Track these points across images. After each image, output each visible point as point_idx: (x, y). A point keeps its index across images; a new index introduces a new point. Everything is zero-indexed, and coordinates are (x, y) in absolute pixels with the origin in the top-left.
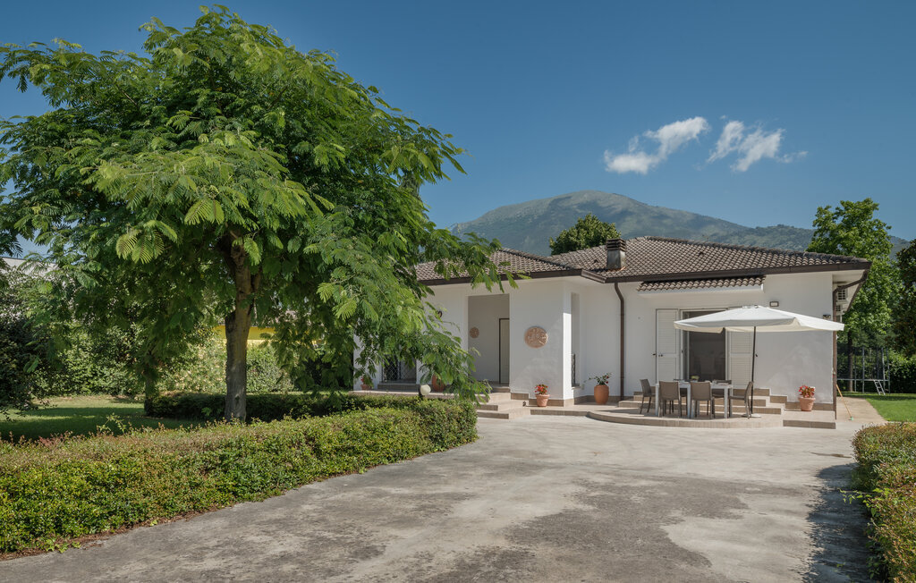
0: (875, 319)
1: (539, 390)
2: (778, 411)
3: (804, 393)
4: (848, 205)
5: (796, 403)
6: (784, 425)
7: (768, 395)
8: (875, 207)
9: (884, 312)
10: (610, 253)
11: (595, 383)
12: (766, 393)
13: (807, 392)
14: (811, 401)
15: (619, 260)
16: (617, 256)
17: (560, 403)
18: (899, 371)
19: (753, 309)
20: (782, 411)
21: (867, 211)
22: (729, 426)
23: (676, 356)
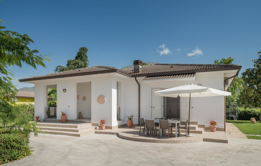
0: (233, 96)
1: (101, 122)
2: (201, 132)
3: (212, 124)
4: (224, 60)
5: (208, 128)
6: (204, 141)
7: (197, 124)
8: (233, 60)
9: (236, 94)
10: (135, 66)
11: (127, 119)
12: (196, 123)
13: (213, 123)
14: (215, 127)
15: (138, 69)
16: (138, 67)
17: (111, 128)
18: (241, 113)
19: (189, 85)
20: (203, 132)
21: (230, 61)
22: (176, 142)
23: (160, 108)
